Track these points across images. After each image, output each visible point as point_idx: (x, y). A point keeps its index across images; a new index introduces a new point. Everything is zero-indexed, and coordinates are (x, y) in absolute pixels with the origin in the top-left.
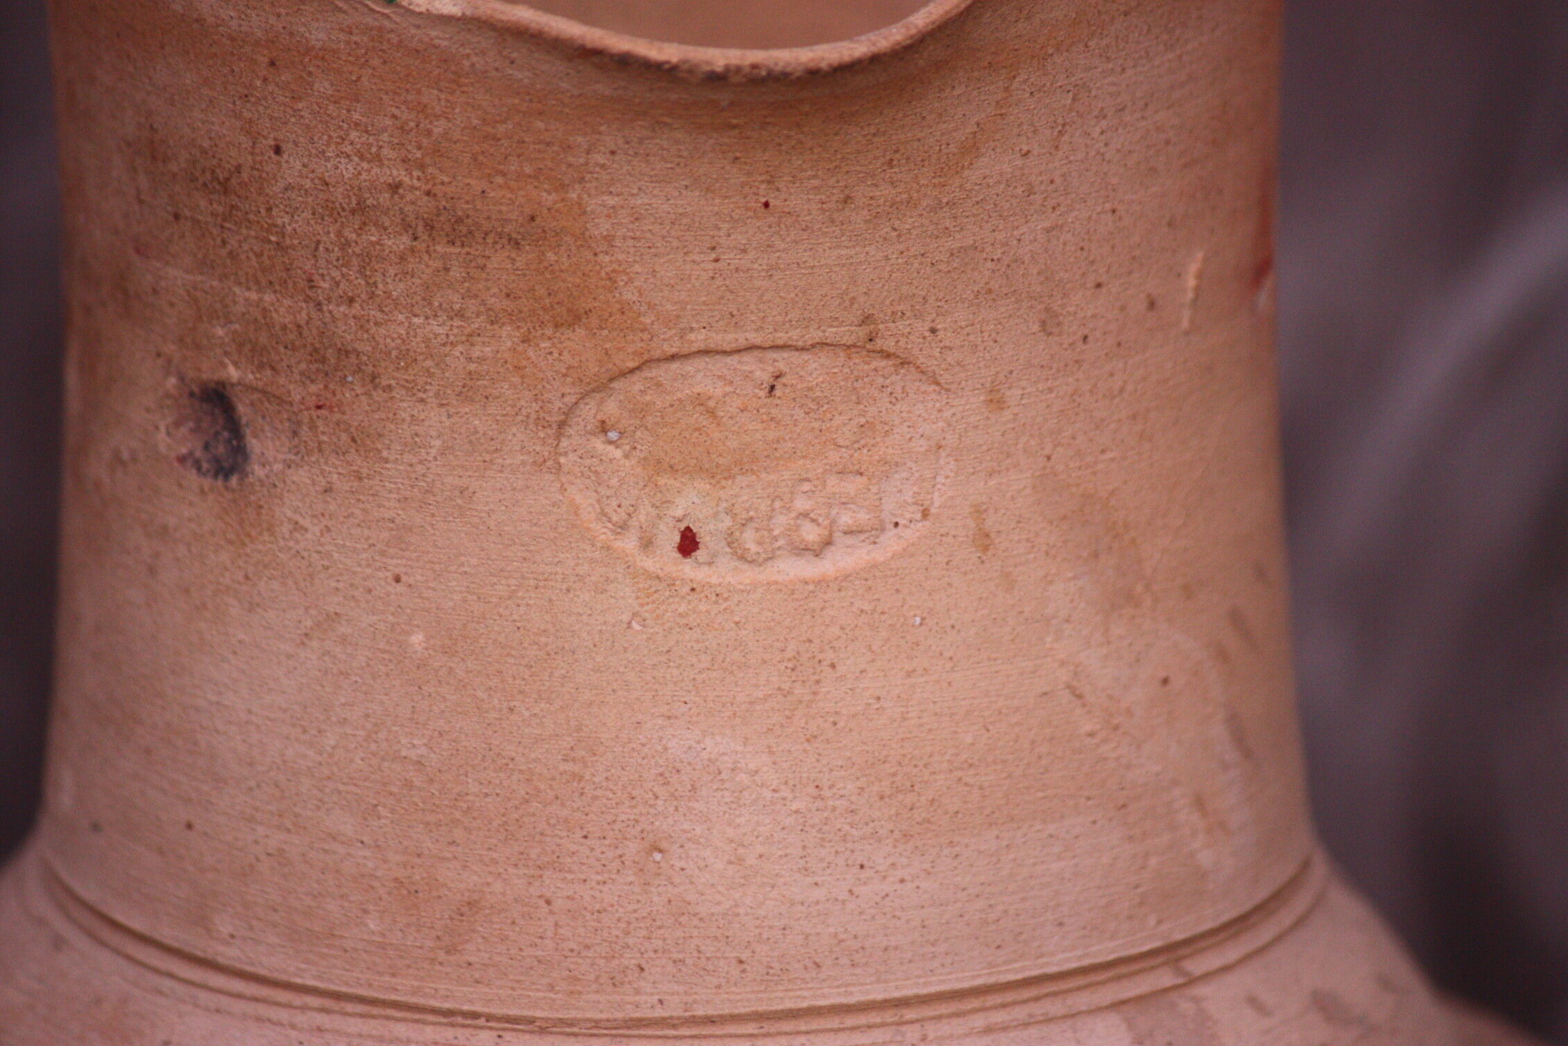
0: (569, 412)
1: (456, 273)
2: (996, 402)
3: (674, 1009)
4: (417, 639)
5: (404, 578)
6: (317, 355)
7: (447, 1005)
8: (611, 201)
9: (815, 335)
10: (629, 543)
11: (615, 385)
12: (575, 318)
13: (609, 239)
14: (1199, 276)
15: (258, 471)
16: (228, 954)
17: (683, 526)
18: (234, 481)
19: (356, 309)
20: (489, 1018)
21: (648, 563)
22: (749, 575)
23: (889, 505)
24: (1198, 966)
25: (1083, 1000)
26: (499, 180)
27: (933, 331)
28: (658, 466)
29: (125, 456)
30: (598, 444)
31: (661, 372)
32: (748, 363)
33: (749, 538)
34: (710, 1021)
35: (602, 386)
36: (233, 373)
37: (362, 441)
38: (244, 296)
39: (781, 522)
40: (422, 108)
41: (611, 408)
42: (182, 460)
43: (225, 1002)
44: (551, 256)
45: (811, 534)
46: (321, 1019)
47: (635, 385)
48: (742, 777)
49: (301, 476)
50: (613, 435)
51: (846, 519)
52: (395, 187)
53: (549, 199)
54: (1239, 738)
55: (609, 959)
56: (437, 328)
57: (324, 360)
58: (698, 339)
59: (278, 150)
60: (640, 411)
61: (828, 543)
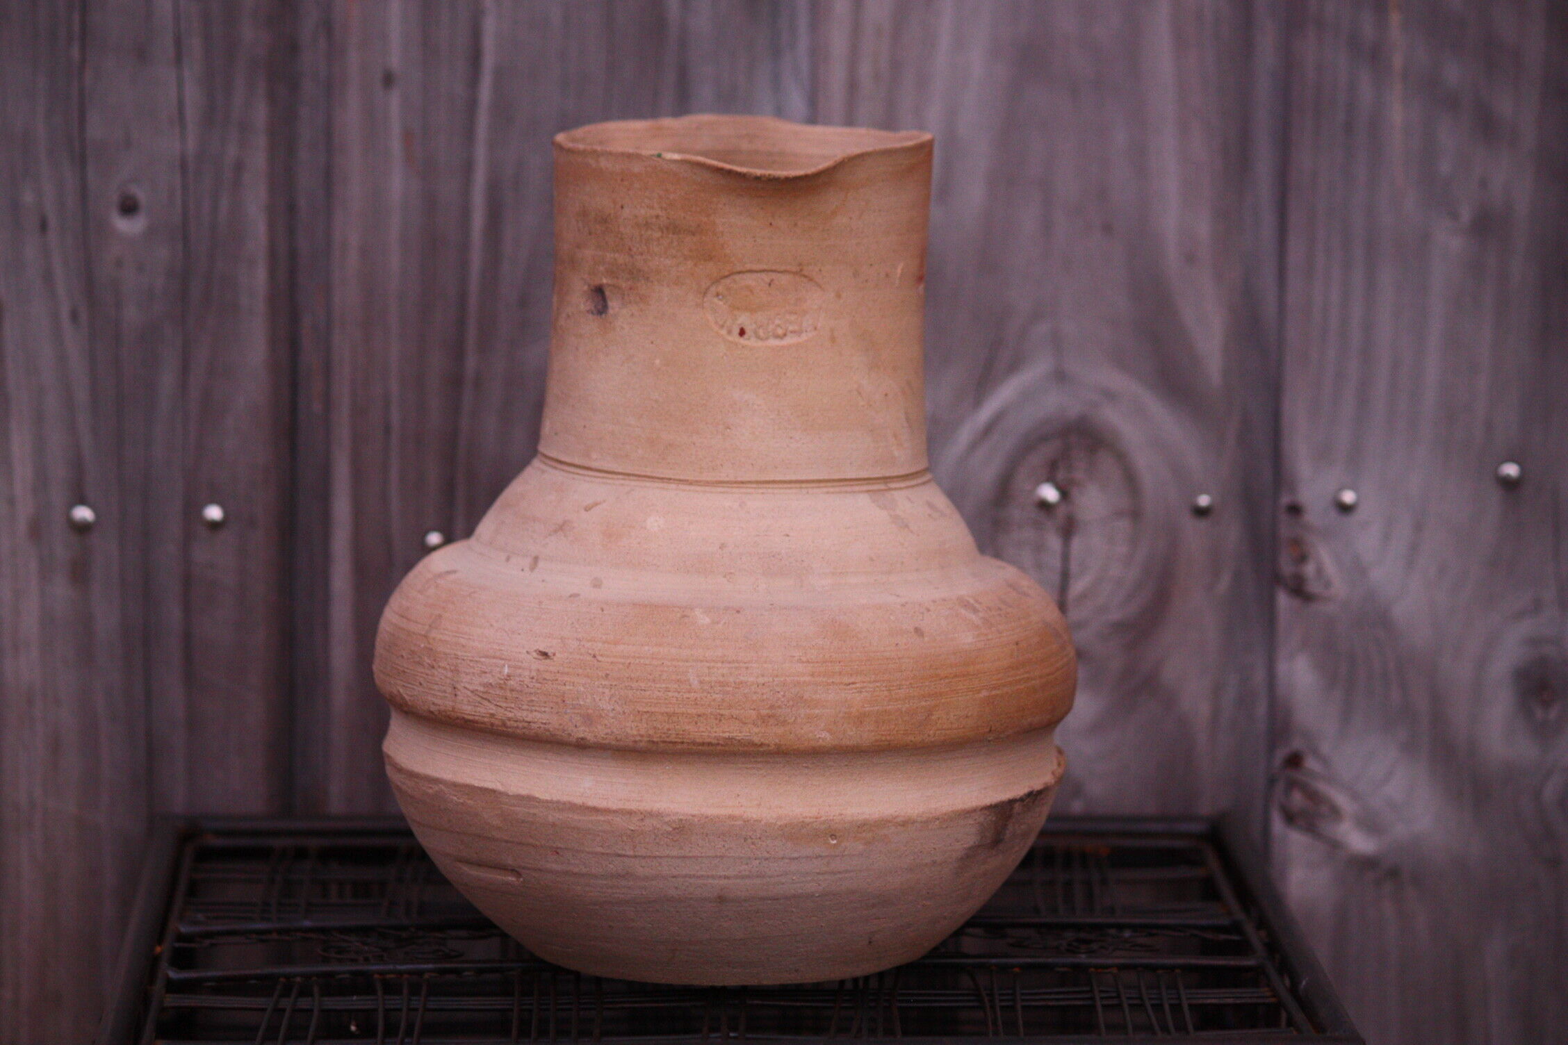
0: (708, 289)
1: (675, 244)
2: (839, 296)
3: (732, 478)
4: (658, 362)
5: (654, 342)
6: (631, 272)
7: (662, 476)
8: (723, 220)
9: (783, 268)
10: (724, 332)
11: (723, 281)
12: (711, 259)
13: (722, 233)
14: (902, 270)
15: (611, 311)
16: (594, 465)
17: (740, 327)
18: (604, 316)
19: (644, 257)
20: (674, 480)
21: (730, 338)
22: (760, 343)
23: (805, 324)
24: (893, 485)
25: (857, 488)
26: (689, 213)
27: (820, 270)
28: (734, 308)
29: (570, 314)
30: (716, 300)
31: (737, 277)
32: (764, 275)
33: (761, 332)
34: (742, 483)
35: (717, 281)
36: (604, 281)
37: (643, 298)
38: (609, 256)
39: (771, 327)
40: (667, 191)
41: (721, 288)
42: (588, 311)
43: (593, 479)
44: (704, 238)
45: (780, 332)
46: (622, 482)
47: (728, 281)
48: (756, 407)
49: (624, 311)
50: (720, 297)
51: (791, 328)
52: (657, 217)
53: (705, 219)
54: (908, 420)
55: (712, 461)
56: (668, 262)
57: (633, 273)
58: (748, 266)
59: (622, 207)
60: (729, 289)
61: (785, 335)
